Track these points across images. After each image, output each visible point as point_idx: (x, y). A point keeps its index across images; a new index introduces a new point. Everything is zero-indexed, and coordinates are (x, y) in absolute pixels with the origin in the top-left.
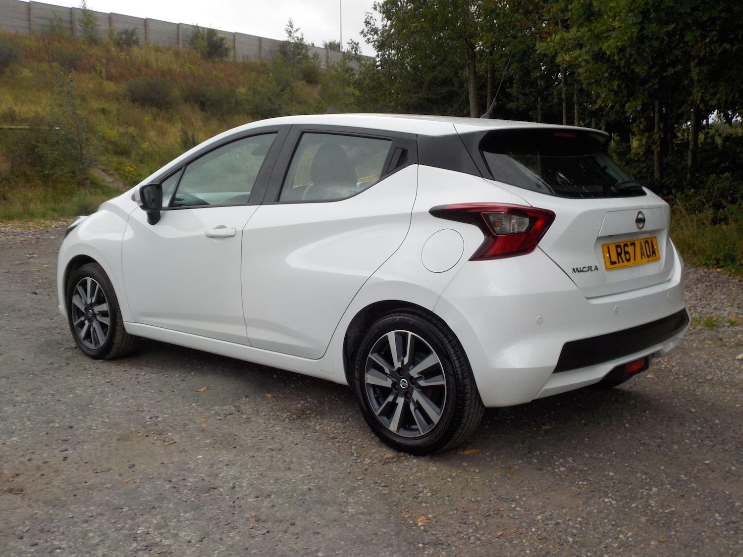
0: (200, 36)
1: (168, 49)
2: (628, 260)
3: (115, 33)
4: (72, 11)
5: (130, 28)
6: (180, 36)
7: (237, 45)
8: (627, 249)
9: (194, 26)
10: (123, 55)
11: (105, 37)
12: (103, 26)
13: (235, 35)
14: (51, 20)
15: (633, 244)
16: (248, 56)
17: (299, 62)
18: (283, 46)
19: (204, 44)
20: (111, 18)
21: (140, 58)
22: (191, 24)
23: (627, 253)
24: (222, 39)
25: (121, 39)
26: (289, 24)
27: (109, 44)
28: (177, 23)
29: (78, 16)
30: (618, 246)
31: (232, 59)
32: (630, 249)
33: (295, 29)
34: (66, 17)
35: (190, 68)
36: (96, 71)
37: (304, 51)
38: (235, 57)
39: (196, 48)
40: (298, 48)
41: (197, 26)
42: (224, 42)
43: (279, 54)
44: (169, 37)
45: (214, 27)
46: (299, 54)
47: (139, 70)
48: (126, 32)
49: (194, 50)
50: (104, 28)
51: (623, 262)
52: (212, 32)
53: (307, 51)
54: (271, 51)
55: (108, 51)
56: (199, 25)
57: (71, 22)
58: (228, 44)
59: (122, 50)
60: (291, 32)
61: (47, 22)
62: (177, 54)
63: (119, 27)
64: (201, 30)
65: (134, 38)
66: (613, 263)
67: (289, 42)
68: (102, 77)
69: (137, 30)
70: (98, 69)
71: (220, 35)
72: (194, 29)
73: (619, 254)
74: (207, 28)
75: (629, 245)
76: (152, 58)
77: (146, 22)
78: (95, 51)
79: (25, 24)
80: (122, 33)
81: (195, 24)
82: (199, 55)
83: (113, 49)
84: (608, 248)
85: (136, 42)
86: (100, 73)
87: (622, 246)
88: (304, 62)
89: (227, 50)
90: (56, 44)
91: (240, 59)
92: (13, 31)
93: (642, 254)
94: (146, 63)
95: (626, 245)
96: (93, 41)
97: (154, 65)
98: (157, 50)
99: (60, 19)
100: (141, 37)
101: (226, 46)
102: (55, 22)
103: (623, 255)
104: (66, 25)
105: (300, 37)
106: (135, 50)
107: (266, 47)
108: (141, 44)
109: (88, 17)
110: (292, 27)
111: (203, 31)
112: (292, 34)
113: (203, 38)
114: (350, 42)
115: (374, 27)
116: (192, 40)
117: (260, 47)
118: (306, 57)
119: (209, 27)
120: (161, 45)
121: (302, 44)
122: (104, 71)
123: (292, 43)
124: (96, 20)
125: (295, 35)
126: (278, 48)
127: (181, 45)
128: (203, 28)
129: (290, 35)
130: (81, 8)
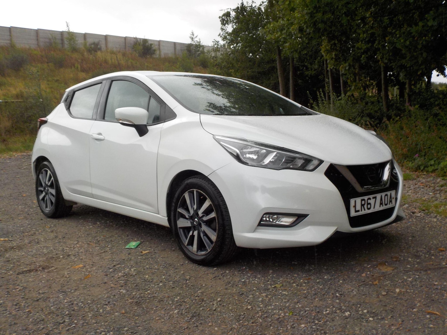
0: (138, 43)
1: (119, 52)
3: (88, 44)
4: (62, 33)
5: (96, 41)
6: (127, 44)
7: (161, 47)
9: (134, 38)
10: (91, 57)
11: (82, 47)
12: (80, 41)
13: (159, 42)
14: (50, 39)
16: (167, 54)
17: (199, 55)
18: (189, 47)
19: (141, 47)
20: (85, 36)
21: (101, 58)
22: (133, 37)
24: (151, 45)
25: (91, 48)
26: (191, 34)
27: (84, 51)
28: (125, 36)
29: (66, 36)
31: (157, 56)
33: (195, 36)
34: (59, 37)
35: (131, 62)
36: (74, 67)
37: (201, 49)
38: (160, 55)
39: (135, 51)
40: (198, 47)
41: (136, 38)
42: (152, 46)
43: (186, 52)
44: (120, 45)
45: (146, 38)
46: (198, 51)
47: (101, 65)
48: (94, 44)
49: (135, 52)
50: (81, 42)
52: (145, 41)
53: (203, 49)
54: (181, 50)
55: (83, 55)
56: (137, 37)
57: (62, 40)
58: (155, 47)
59: (91, 54)
60: (193, 38)
61: (47, 40)
62: (124, 55)
63: (90, 41)
64: (139, 40)
65: (99, 47)
67: (192, 44)
68: (78, 70)
69: (100, 42)
70: (76, 65)
71: (150, 42)
72: (134, 40)
74: (142, 39)
76: (108, 58)
77: (106, 37)
78: (75, 55)
79: (35, 42)
80: (92, 44)
81: (135, 37)
82: (137, 55)
83: (85, 54)
85: (100, 49)
86: (77, 68)
88: (202, 55)
89: (155, 50)
90: (52, 53)
91: (163, 56)
92: (27, 47)
94: (105, 61)
96: (74, 50)
97: (110, 62)
98: (112, 53)
99: (55, 38)
100: (103, 46)
101: (154, 48)
102: (52, 40)
104: (59, 41)
105: (199, 41)
106: (99, 53)
107: (178, 48)
108: (103, 50)
109: (71, 36)
110: (193, 35)
111: (140, 40)
112: (194, 39)
113: (139, 45)
114: (214, 41)
115: (226, 31)
116: (133, 46)
117: (175, 48)
118: (203, 52)
119: (144, 38)
120: (115, 50)
121: (199, 45)
122: (79, 67)
123: (194, 45)
124: (76, 37)
125: (195, 40)
126: (186, 48)
127: (127, 50)
128: (140, 39)
129: (192, 40)
130: (67, 31)
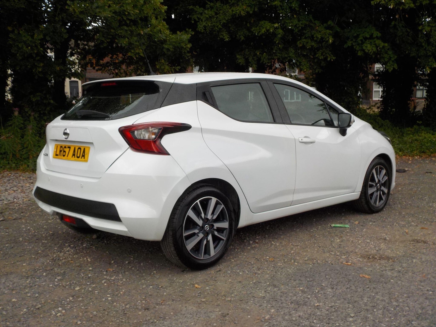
2: (64, 156)
8: (65, 149)
15: (69, 147)
23: (65, 152)
30: (61, 147)
32: (67, 150)
51: (61, 156)
66: (57, 155)
73: (61, 151)
75: (67, 147)
84: (57, 146)
87: (63, 147)
93: (74, 155)
95: (65, 147)
103: (62, 152)
